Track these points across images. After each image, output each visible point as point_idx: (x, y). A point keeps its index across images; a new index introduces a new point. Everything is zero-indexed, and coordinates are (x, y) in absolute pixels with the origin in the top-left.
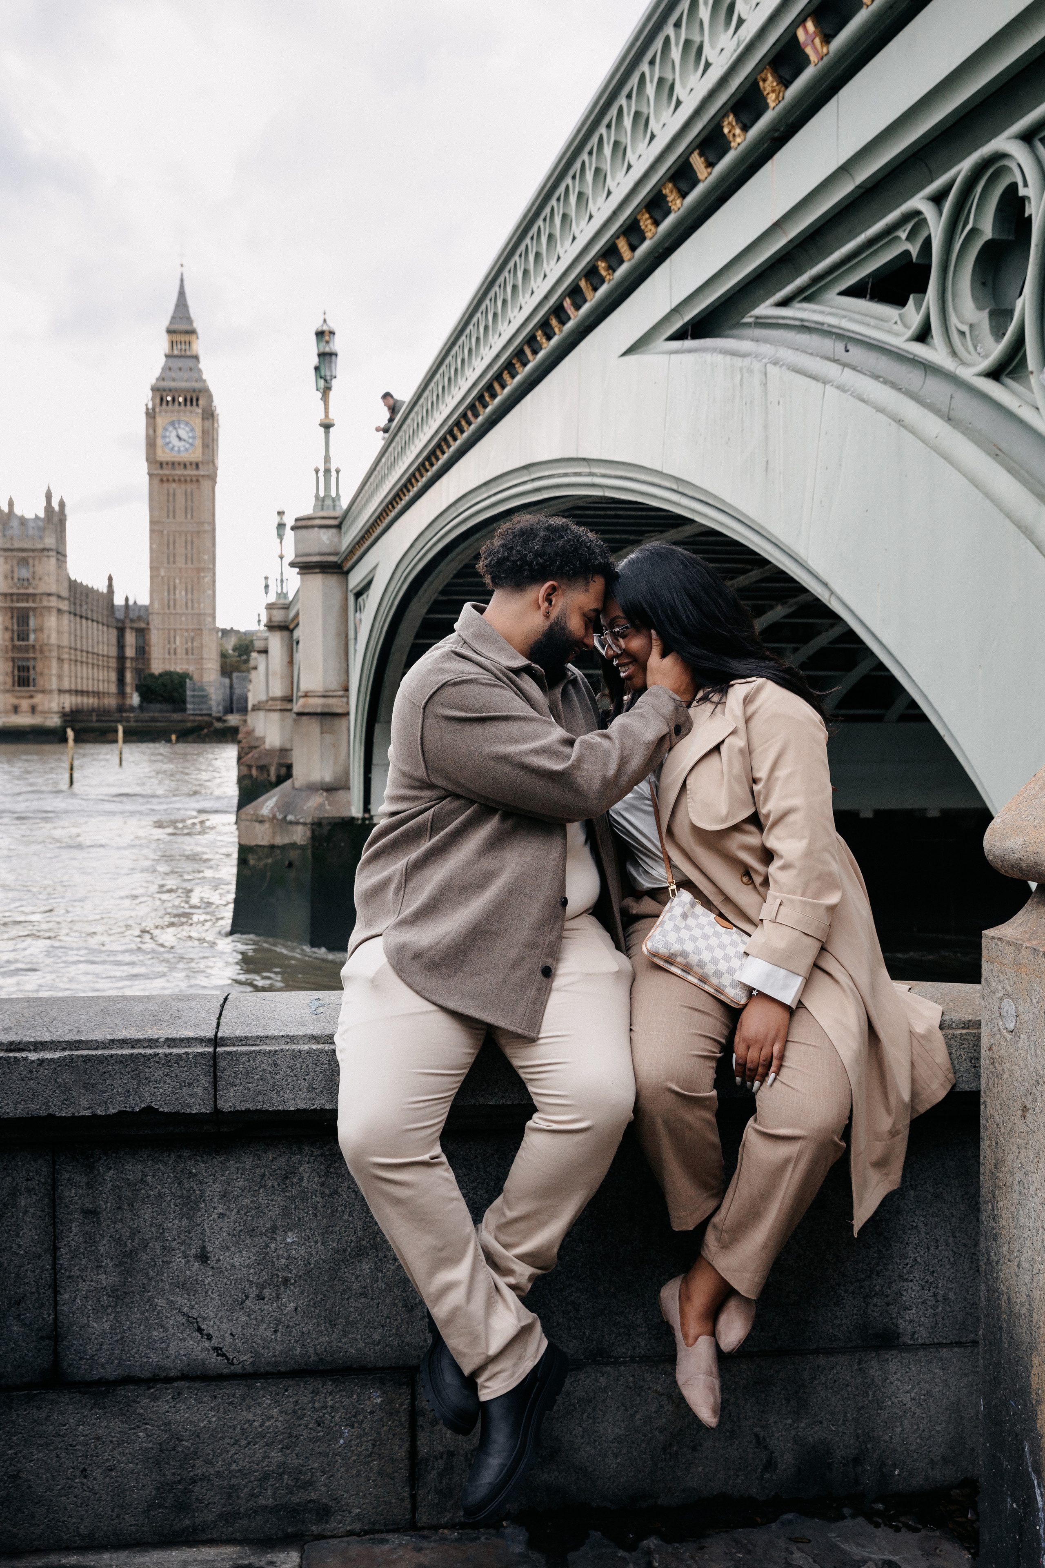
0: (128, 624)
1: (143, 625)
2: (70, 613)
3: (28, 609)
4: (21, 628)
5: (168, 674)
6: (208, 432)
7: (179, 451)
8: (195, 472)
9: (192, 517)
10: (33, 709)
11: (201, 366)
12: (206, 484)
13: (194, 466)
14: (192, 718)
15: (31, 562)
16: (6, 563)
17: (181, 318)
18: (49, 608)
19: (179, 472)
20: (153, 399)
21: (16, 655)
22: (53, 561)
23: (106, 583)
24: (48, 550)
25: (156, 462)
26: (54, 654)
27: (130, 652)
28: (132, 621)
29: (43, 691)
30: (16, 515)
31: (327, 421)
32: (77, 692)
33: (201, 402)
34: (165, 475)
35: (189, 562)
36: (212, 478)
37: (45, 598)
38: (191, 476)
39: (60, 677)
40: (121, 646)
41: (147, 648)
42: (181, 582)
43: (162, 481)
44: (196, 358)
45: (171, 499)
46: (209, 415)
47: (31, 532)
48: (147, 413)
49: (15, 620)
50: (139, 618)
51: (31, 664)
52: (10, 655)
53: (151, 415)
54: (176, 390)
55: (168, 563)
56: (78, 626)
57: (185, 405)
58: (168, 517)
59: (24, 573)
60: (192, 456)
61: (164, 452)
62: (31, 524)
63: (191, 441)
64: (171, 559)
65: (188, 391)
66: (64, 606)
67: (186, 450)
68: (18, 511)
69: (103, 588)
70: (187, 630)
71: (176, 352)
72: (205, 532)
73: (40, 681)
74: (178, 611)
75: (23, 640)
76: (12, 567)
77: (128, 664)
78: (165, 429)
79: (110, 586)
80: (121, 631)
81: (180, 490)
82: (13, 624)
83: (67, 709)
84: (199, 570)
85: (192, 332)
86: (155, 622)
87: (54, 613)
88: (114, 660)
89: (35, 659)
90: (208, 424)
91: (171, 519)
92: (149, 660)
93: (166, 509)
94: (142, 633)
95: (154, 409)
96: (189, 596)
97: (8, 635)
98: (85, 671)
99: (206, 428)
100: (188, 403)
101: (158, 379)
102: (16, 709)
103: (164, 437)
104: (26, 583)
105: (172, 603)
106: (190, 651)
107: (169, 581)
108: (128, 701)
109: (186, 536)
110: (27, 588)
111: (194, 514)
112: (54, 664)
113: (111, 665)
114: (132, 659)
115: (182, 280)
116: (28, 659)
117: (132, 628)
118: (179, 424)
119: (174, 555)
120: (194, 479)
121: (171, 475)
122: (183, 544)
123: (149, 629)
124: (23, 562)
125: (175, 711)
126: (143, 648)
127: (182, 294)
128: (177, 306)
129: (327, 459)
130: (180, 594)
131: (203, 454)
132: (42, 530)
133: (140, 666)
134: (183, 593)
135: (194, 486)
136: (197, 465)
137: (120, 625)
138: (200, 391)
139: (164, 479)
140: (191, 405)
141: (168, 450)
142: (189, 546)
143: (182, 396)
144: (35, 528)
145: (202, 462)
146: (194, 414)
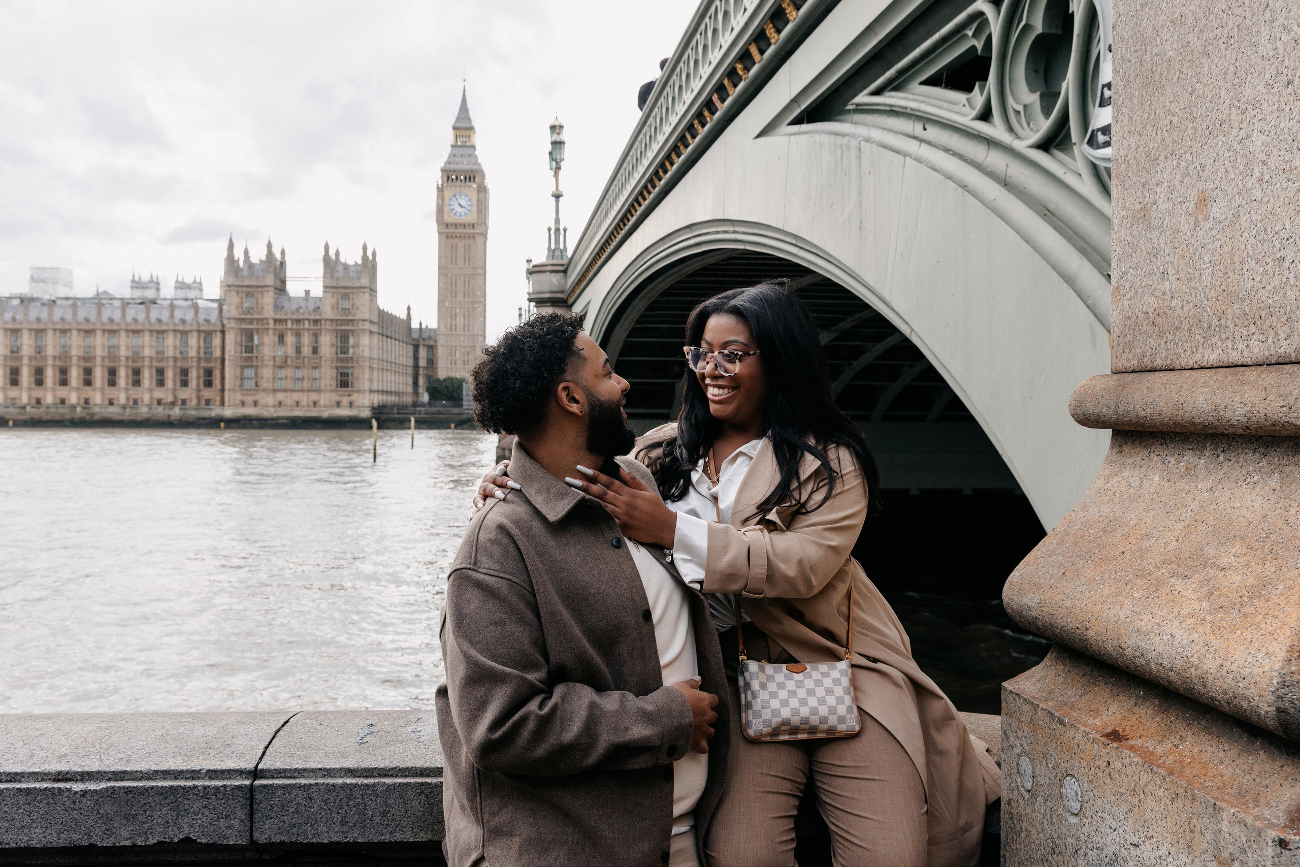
0: (421, 342)
1: (432, 343)
2: (379, 334)
3: (348, 331)
4: (343, 345)
5: (450, 379)
6: (481, 202)
7: (460, 215)
8: (472, 231)
9: (469, 264)
10: (351, 404)
11: (477, 153)
12: (479, 239)
13: (471, 226)
14: (467, 412)
15: (351, 296)
16: (333, 297)
17: (463, 119)
18: (364, 330)
19: (460, 230)
20: (442, 177)
21: (339, 364)
22: (367, 296)
23: (406, 312)
24: (364, 288)
25: (443, 223)
26: (367, 364)
27: (422, 363)
28: (424, 340)
29: (358, 391)
30: (341, 263)
31: (557, 193)
32: (383, 392)
33: (476, 179)
34: (450, 233)
35: (467, 296)
36: (484, 235)
37: (361, 323)
38: (468, 233)
39: (371, 380)
40: (416, 358)
41: (435, 360)
42: (460, 312)
43: (447, 237)
44: (474, 147)
45: (454, 250)
46: (482, 190)
47: (351, 275)
48: (438, 188)
49: (339, 339)
50: (430, 338)
51: (350, 371)
52: (335, 364)
53: (440, 190)
54: (459, 171)
55: (451, 297)
56: (385, 343)
57: (465, 181)
58: (452, 264)
59: (346, 305)
60: (470, 219)
61: (449, 216)
62: (352, 269)
63: (469, 208)
64: (454, 294)
65: (468, 171)
66: (375, 328)
67: (466, 214)
68: (342, 259)
69: (403, 316)
70: (464, 347)
71: (459, 143)
72: (479, 274)
73: (356, 384)
74: (458, 332)
75: (344, 353)
76: (338, 300)
77: (421, 372)
78: (451, 200)
79: (409, 314)
80: (416, 347)
81: (460, 244)
82: (337, 342)
83: (376, 405)
84: (474, 303)
85: (471, 129)
86: (441, 341)
87: (367, 334)
88: (411, 369)
89: (352, 367)
90: (481, 195)
91: (454, 265)
92: (436, 368)
93: (450, 258)
94: (431, 348)
95: (442, 185)
96: (466, 322)
97: (334, 350)
98: (389, 377)
99: (480, 199)
100: (468, 180)
101: (446, 163)
102: (338, 404)
103: (450, 205)
104: (347, 311)
105: (453, 327)
106: (466, 362)
107: (451, 310)
108: (420, 399)
109: (465, 277)
110: (348, 316)
111: (471, 262)
112: (367, 371)
113: (408, 372)
114: (424, 367)
115: (464, 91)
116: (348, 368)
117: (424, 345)
118: (461, 195)
119: (456, 291)
120: (471, 236)
121: (454, 233)
122: (462, 284)
123: (436, 346)
124: (345, 296)
125: (454, 406)
126: (432, 360)
127: (464, 101)
128: (460, 109)
129: (557, 221)
130: (460, 320)
131: (478, 217)
132: (359, 273)
133: (430, 373)
134: (462, 320)
135: (471, 241)
136: (473, 226)
137: (416, 343)
138: (476, 172)
139: (450, 235)
140: (470, 181)
141: (452, 215)
142: (467, 284)
143: (463, 175)
144: (355, 271)
145: (477, 224)
146: (471, 188)
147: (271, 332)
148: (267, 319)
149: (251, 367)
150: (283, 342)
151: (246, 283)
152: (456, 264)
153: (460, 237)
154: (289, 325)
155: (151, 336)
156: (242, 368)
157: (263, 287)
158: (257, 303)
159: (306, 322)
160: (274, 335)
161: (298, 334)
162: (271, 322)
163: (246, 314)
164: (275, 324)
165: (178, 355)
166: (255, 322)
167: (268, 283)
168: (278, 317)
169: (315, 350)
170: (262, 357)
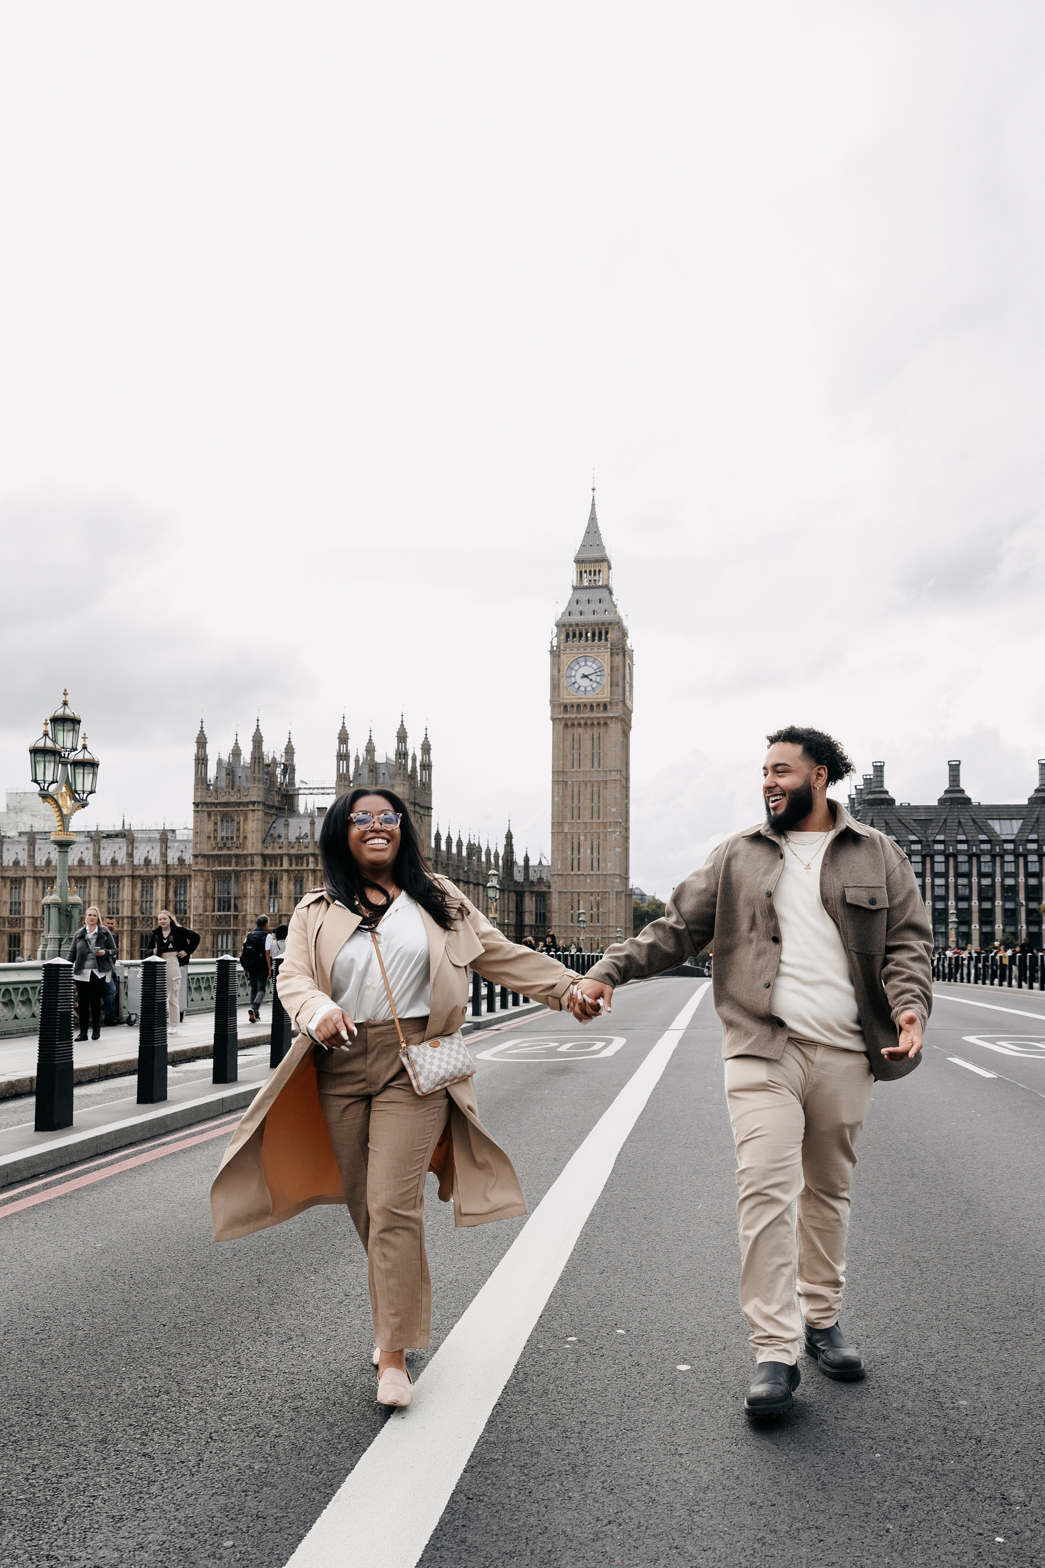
0: (528, 888)
1: (545, 889)
6: (618, 669)
7: (585, 692)
8: (603, 714)
9: (599, 765)
11: (614, 597)
12: (615, 728)
13: (602, 707)
17: (591, 546)
19: (585, 714)
20: (558, 636)
25: (560, 704)
27: (529, 919)
28: (532, 883)
33: (612, 636)
34: (569, 719)
35: (595, 816)
36: (626, 722)
38: (598, 718)
40: (520, 912)
41: (548, 915)
42: (586, 840)
43: (566, 725)
44: (609, 588)
45: (576, 745)
46: (621, 650)
48: (552, 652)
50: (540, 880)
53: (555, 654)
54: (584, 625)
55: (572, 817)
57: (593, 640)
58: (573, 766)
60: (600, 696)
61: (569, 693)
62: (382, 770)
63: (598, 679)
64: (576, 813)
65: (597, 624)
67: (594, 690)
70: (592, 894)
71: (585, 583)
74: (588, 871)
78: (570, 668)
79: (509, 845)
81: (586, 735)
84: (606, 824)
85: (604, 560)
86: (557, 885)
88: (512, 929)
90: (618, 659)
91: (576, 768)
93: (570, 757)
94: (542, 897)
95: (558, 647)
96: (595, 854)
99: (615, 664)
100: (597, 638)
101: (563, 615)
103: (571, 677)
105: (576, 862)
106: (595, 918)
107: (573, 838)
109: (593, 786)
111: (602, 762)
114: (531, 926)
115: (593, 505)
117: (531, 892)
118: (586, 661)
119: (579, 808)
120: (602, 722)
121: (576, 718)
122: (589, 796)
123: (550, 893)
126: (544, 913)
127: (593, 520)
128: (587, 533)
130: (586, 852)
131: (612, 693)
134: (589, 852)
135: (602, 731)
136: (605, 706)
137: (519, 889)
138: (610, 624)
139: (569, 723)
140: (600, 639)
141: (573, 690)
142: (595, 797)
143: (590, 630)
144: (386, 774)
145: (611, 703)
146: (602, 649)
147: (257, 877)
148: (252, 855)
149: (228, 932)
150: (276, 892)
151: (222, 799)
152: (579, 766)
153: (586, 724)
154: (286, 866)
155: (101, 885)
157: (247, 804)
158: (238, 830)
159: (311, 859)
160: (263, 881)
162: (258, 860)
163: (221, 849)
164: (265, 865)
165: (138, 914)
166: (234, 861)
167: (254, 799)
168: (268, 852)
170: (244, 917)
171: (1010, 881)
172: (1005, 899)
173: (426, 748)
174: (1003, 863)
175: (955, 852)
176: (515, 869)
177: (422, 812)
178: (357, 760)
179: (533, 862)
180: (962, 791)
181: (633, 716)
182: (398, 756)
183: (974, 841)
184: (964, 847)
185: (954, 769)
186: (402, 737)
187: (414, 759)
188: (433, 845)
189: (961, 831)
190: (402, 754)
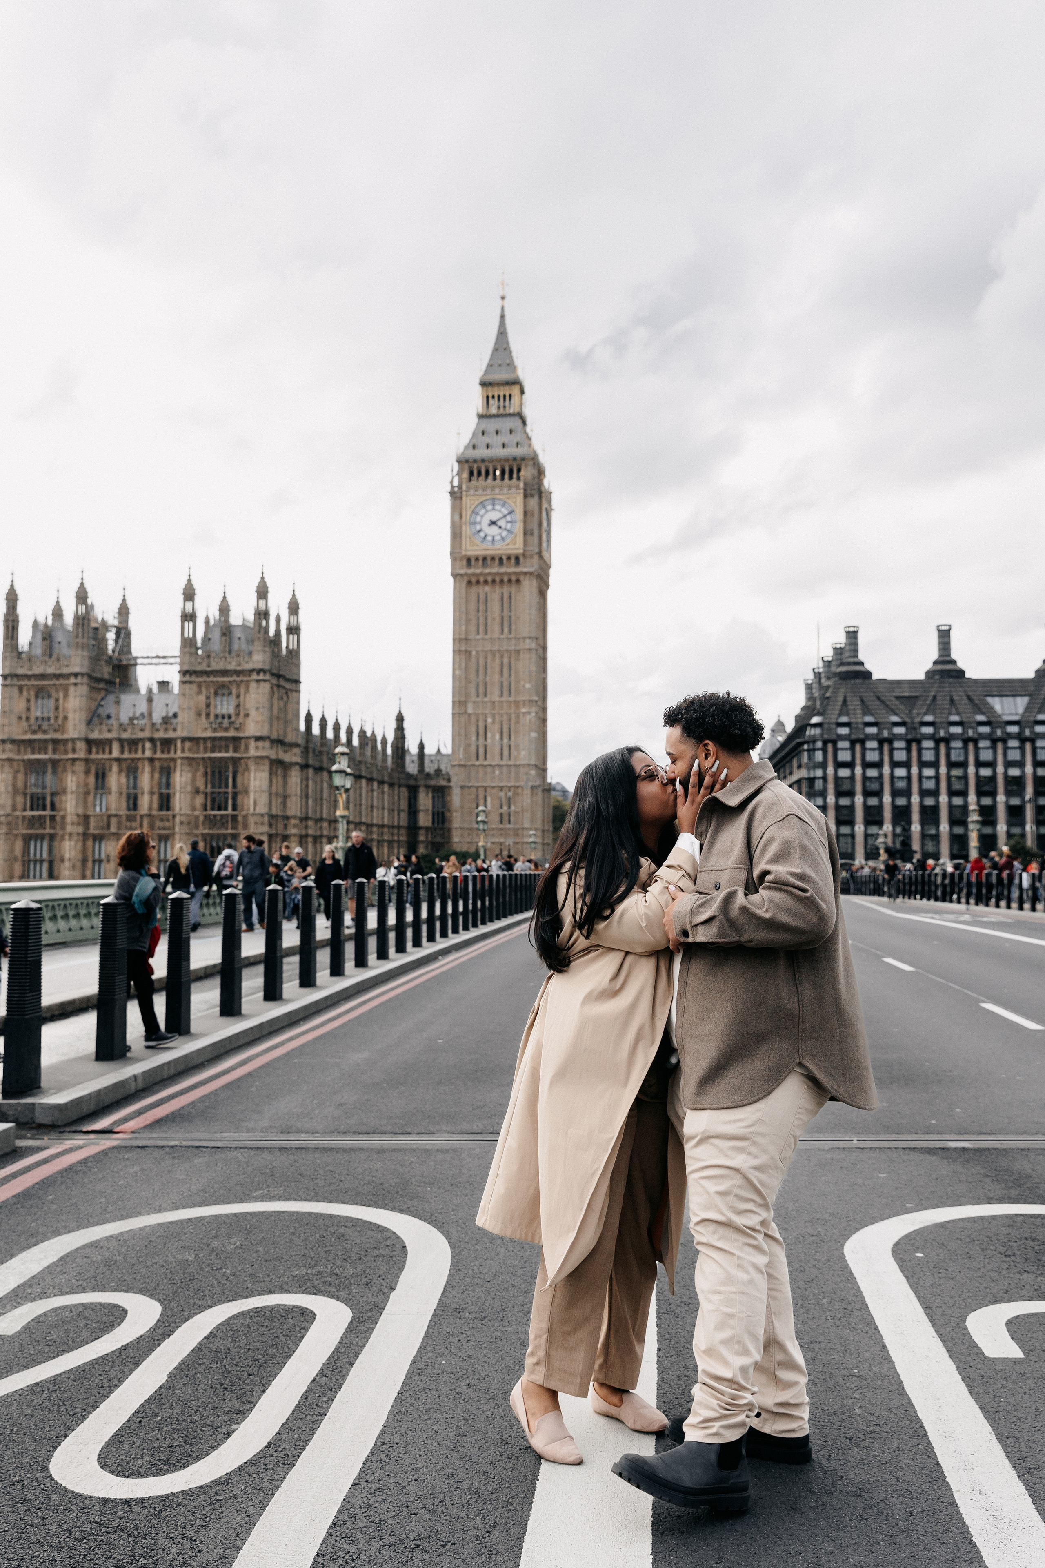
0: (423, 782)
1: (443, 783)
2: (305, 767)
3: (228, 760)
4: (217, 790)
6: (535, 515)
7: (493, 541)
8: (514, 569)
9: (510, 631)
11: (529, 427)
12: (529, 586)
13: (513, 561)
15: (234, 691)
16: (199, 692)
17: (500, 365)
18: (256, 759)
19: (493, 569)
20: (459, 474)
21: (208, 830)
22: (267, 687)
24: (258, 671)
25: (463, 558)
27: (424, 820)
28: (428, 776)
33: (525, 474)
34: (474, 574)
35: (505, 692)
36: (542, 580)
37: (252, 744)
38: (509, 574)
40: (413, 811)
41: (447, 814)
42: (493, 722)
43: (469, 583)
44: (522, 417)
45: (482, 607)
46: (537, 490)
47: (236, 646)
48: (452, 493)
49: (209, 777)
50: (438, 772)
53: (456, 495)
54: (491, 460)
55: (478, 695)
57: (503, 478)
58: (478, 632)
59: (225, 706)
60: (511, 546)
61: (473, 544)
62: (238, 634)
63: (509, 526)
64: (481, 690)
65: (507, 460)
67: (503, 539)
68: (230, 615)
70: (501, 788)
71: (493, 410)
72: (528, 650)
74: (496, 761)
75: (219, 809)
76: (208, 698)
77: (422, 838)
78: (475, 512)
79: (400, 728)
81: (494, 594)
82: (204, 785)
85: (516, 382)
86: (459, 778)
87: (264, 766)
88: (403, 831)
90: (533, 502)
91: (482, 635)
92: (449, 830)
93: (474, 621)
94: (441, 793)
95: (460, 487)
96: (505, 740)
97: (200, 800)
99: (529, 508)
100: (507, 476)
101: (466, 448)
103: (475, 524)
104: (226, 721)
105: (481, 751)
106: (506, 818)
107: (478, 720)
109: (502, 657)
110: (226, 729)
111: (513, 627)
113: (401, 838)
114: (428, 829)
115: (502, 317)
117: (427, 787)
118: (494, 504)
119: (485, 684)
120: (514, 578)
121: (482, 574)
122: (497, 669)
123: (449, 787)
124: (221, 690)
126: (443, 813)
127: (502, 333)
128: (496, 350)
130: (493, 737)
131: (525, 543)
133: (438, 839)
134: (497, 737)
135: (513, 589)
136: (517, 558)
137: (412, 782)
138: (523, 459)
139: (474, 580)
140: (511, 478)
141: (478, 541)
142: (506, 670)
143: (499, 467)
144: (243, 639)
145: (524, 555)
146: (514, 490)
147: (80, 767)
148: (73, 740)
149: (42, 837)
150: (103, 788)
151: (37, 670)
152: (486, 633)
153: (494, 581)
154: (116, 753)
156: (27, 839)
157: (67, 676)
158: (57, 708)
159: (148, 745)
160: (87, 772)
161: (131, 770)
162: (81, 746)
163: (34, 732)
164: (90, 752)
166: (50, 747)
167: (77, 669)
168: (95, 735)
169: (165, 802)
170: (63, 817)
171: (1014, 772)
172: (1009, 794)
173: (294, 608)
174: (1006, 749)
175: (947, 736)
176: (408, 759)
177: (288, 686)
178: (207, 622)
179: (429, 750)
180: (954, 662)
181: (552, 572)
182: (257, 616)
183: (970, 722)
184: (957, 730)
185: (944, 636)
186: (262, 592)
187: (278, 620)
188: (302, 727)
189: (954, 711)
190: (262, 615)
